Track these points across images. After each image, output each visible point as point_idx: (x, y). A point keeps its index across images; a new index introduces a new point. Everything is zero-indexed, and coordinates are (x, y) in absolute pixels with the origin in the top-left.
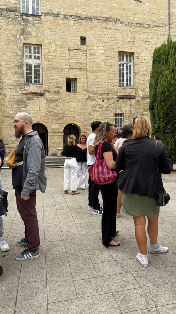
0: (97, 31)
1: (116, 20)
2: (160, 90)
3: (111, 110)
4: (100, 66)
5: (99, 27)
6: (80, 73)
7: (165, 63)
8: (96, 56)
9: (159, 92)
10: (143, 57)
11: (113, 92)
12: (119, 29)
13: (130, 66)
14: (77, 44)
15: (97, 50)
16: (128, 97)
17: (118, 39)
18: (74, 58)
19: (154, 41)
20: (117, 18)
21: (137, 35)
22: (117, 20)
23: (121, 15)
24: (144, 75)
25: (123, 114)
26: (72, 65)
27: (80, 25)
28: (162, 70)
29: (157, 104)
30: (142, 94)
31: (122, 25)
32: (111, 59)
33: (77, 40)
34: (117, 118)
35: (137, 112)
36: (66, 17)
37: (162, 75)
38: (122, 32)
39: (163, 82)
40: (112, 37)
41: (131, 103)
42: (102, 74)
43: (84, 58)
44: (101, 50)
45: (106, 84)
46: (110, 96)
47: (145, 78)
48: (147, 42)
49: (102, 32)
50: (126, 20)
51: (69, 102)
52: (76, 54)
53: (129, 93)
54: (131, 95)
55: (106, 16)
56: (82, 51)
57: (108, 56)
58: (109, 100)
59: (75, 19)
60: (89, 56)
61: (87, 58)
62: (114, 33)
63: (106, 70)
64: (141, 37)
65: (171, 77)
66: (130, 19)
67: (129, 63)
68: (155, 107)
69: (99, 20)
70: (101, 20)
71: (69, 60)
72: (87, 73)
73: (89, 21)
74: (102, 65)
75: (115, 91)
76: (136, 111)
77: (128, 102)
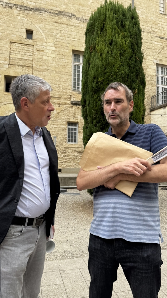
0: (47, 25)
1: (70, 15)
2: (92, 74)
3: (63, 117)
4: (50, 65)
5: (50, 20)
6: (24, 71)
8: (45, 53)
9: (90, 78)
11: (66, 96)
12: (74, 25)
14: (22, 37)
15: (46, 46)
17: (73, 36)
18: (17, 52)
20: (72, 13)
22: (73, 15)
23: (78, 10)
25: (78, 123)
26: (13, 60)
27: (26, 16)
28: (96, 44)
29: (89, 97)
31: (78, 21)
32: (63, 57)
33: (21, 32)
34: (71, 127)
36: (8, 6)
37: (96, 51)
38: (78, 28)
40: (65, 33)
42: (51, 74)
43: (30, 54)
44: (52, 46)
45: (57, 86)
46: (62, 101)
49: (53, 27)
50: (83, 16)
51: (7, 105)
52: (20, 48)
55: (59, 9)
56: (28, 45)
57: (60, 54)
58: (61, 106)
59: (20, 9)
60: (36, 52)
61: (33, 54)
62: (68, 29)
63: (57, 70)
68: (87, 101)
69: (50, 13)
70: (52, 13)
71: (10, 54)
72: (32, 71)
73: (38, 13)
74: (52, 64)
75: (68, 96)
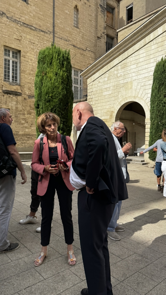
2: (45, 90)
7: (49, 65)
9: (43, 92)
10: (30, 57)
12: (5, 23)
13: (16, 63)
16: (14, 93)
17: (4, 33)
19: (40, 45)
20: (3, 11)
21: (25, 35)
22: (3, 13)
23: (8, 10)
24: (30, 74)
28: (47, 72)
29: (42, 103)
30: (29, 92)
31: (8, 20)
35: (24, 109)
37: (47, 76)
39: (47, 84)
41: (18, 99)
47: (31, 77)
48: (34, 43)
50: (12, 16)
53: (15, 89)
54: (17, 92)
64: (27, 37)
65: (55, 80)
66: (17, 16)
67: (15, 60)
68: (40, 106)
76: (22, 108)
77: (14, 98)
